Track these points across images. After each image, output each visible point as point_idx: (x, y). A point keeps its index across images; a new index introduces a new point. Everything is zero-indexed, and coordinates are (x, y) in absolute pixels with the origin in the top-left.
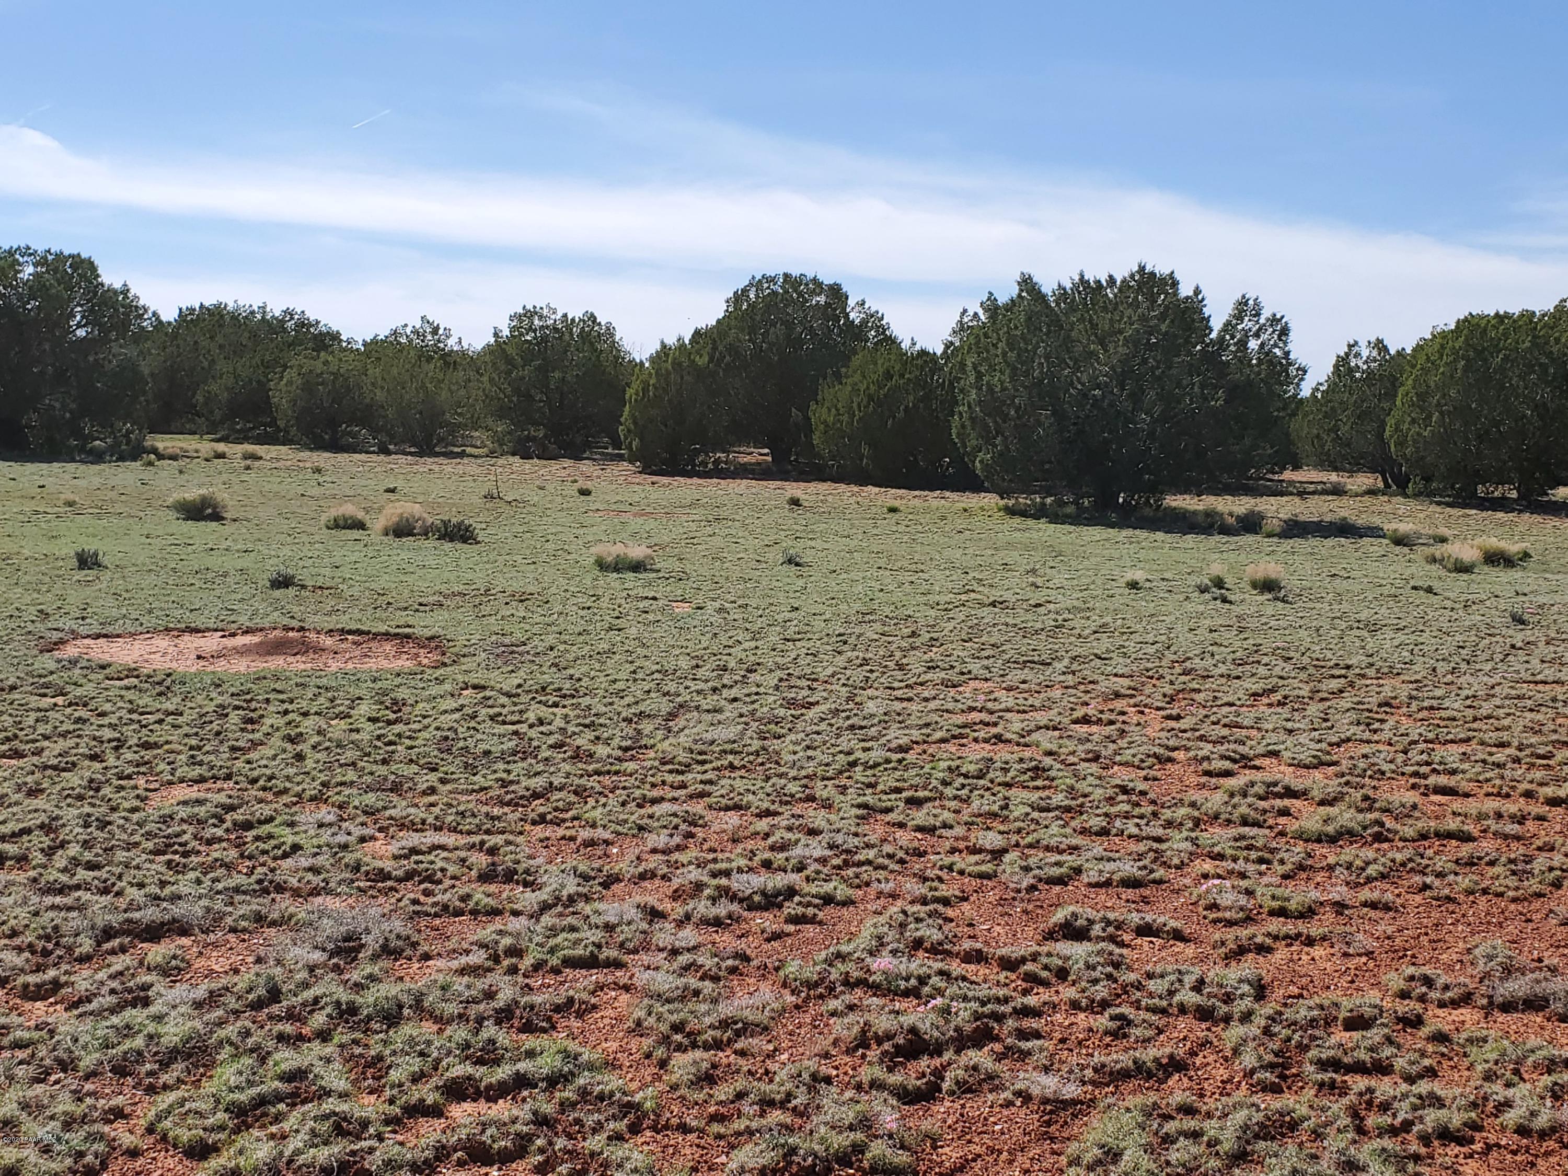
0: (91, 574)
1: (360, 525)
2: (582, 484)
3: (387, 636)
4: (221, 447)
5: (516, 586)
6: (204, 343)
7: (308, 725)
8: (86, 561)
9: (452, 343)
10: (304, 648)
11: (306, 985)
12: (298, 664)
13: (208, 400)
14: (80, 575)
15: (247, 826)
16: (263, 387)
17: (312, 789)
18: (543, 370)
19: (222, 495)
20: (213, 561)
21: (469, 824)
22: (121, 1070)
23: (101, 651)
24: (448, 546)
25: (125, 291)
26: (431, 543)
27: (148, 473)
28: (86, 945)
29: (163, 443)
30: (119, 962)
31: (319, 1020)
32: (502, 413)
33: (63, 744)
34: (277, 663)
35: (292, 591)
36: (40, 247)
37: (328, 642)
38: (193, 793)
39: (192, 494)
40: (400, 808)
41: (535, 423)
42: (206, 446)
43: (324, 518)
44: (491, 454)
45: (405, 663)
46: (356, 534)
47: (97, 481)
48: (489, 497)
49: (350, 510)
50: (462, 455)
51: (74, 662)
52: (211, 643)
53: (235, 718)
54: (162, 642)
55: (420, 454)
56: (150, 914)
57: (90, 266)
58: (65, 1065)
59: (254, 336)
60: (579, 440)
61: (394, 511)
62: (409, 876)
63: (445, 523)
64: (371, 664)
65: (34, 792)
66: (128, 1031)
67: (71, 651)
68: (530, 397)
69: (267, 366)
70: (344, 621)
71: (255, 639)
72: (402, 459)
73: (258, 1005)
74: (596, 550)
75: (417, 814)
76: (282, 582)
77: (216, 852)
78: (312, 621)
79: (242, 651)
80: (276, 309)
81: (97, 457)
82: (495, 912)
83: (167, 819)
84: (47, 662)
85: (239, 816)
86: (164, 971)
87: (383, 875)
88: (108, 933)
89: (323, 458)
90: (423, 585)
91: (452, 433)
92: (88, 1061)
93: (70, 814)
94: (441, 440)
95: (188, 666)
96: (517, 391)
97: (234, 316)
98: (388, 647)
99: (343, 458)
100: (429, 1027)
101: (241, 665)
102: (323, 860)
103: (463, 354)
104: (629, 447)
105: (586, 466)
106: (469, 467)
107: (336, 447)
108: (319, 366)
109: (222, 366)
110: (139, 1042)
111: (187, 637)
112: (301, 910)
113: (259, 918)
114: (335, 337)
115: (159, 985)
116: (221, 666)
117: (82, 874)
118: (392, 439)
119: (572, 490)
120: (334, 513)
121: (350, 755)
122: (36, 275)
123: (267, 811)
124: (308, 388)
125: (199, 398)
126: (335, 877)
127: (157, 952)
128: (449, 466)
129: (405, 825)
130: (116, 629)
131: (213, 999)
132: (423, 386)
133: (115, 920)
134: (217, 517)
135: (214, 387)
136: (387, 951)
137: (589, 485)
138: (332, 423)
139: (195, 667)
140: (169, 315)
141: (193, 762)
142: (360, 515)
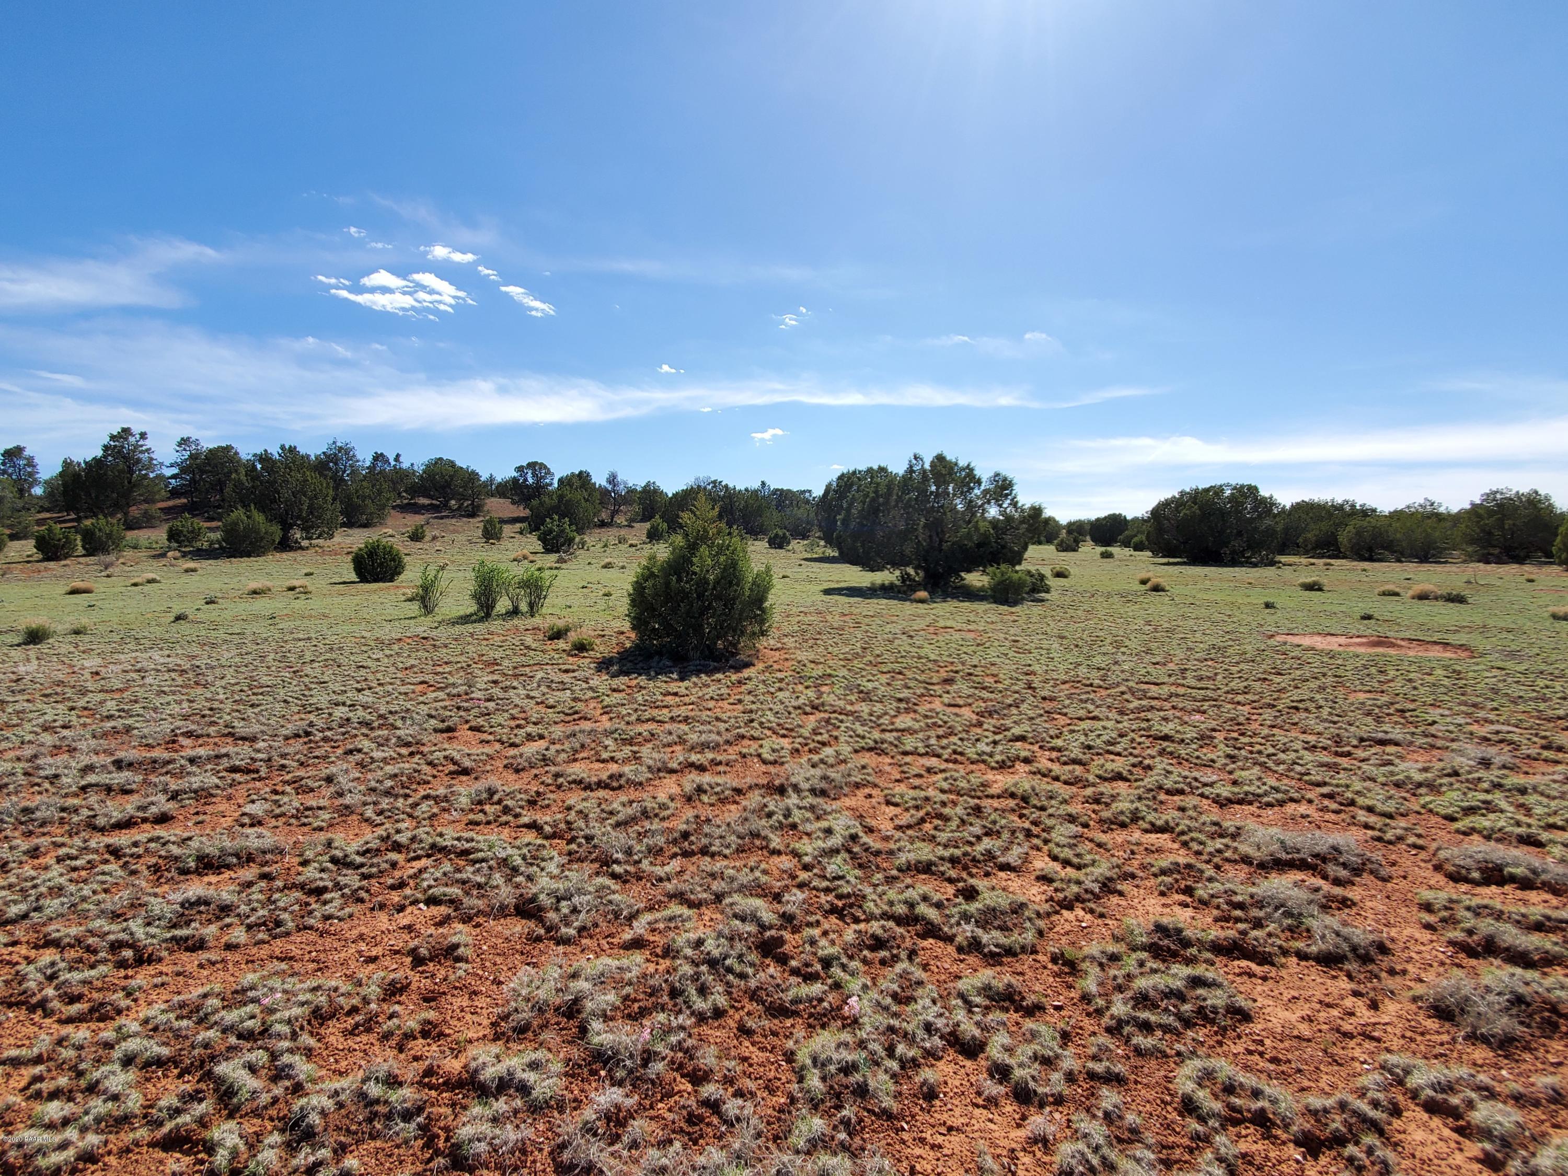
0: (1272, 611)
1: (1397, 594)
2: (1527, 576)
3: (1435, 643)
4: (1312, 560)
5: (1502, 624)
6: (1303, 516)
7: (1412, 676)
8: (1268, 606)
9: (1442, 510)
10: (1393, 645)
11: (1469, 773)
12: (1392, 651)
13: (1305, 540)
14: (1268, 611)
15: (1403, 711)
16: (1334, 536)
17: (1429, 700)
18: (1501, 521)
19: (1324, 581)
20: (1329, 608)
21: (1526, 725)
22: (1398, 785)
23: (1290, 639)
24: (1451, 605)
25: (1271, 498)
26: (1440, 603)
27: (1279, 572)
28: (1355, 742)
29: (1283, 559)
30: (1373, 750)
31: (1485, 785)
32: (1472, 542)
33: (1298, 672)
34: (1380, 650)
35: (1373, 621)
36: (1233, 483)
37: (1403, 643)
38: (1368, 695)
39: (1309, 580)
40: (1481, 714)
41: (1494, 546)
42: (1304, 560)
43: (1376, 591)
44: (1464, 562)
45: (1449, 655)
46: (1397, 598)
47: (1258, 575)
48: (1469, 582)
49: (1391, 587)
50: (1446, 562)
51: (1285, 643)
52: (1342, 640)
53: (1373, 670)
54: (1319, 639)
55: (1421, 562)
56: (1381, 735)
57: (1256, 488)
58: (1374, 780)
59: (1328, 511)
60: (1522, 554)
61: (1417, 589)
62: (1501, 741)
63: (1449, 594)
64: (1431, 654)
65: (1297, 688)
66: (1392, 774)
67: (1278, 638)
68: (1490, 533)
69: (1337, 525)
70: (1407, 635)
71: (1364, 640)
72: (1411, 565)
73: (1449, 775)
74: (1552, 609)
75: (1492, 716)
76: (1368, 617)
77: (1395, 718)
78: (1388, 634)
79: (1360, 644)
80: (1339, 500)
81: (1255, 565)
82: (1557, 762)
83: (1363, 703)
84: (1272, 642)
85: (1397, 706)
86: (1398, 757)
87: (1486, 739)
88: (1362, 740)
89: (1366, 565)
90: (1441, 622)
91: (1441, 553)
92: (1382, 779)
93: (1318, 696)
94: (1433, 555)
95: (1335, 647)
96: (1483, 531)
97: (1319, 505)
98: (1437, 647)
99: (1376, 565)
100: (1545, 800)
101: (1361, 650)
102: (1451, 728)
103: (1449, 515)
104: (1560, 557)
105: (1527, 568)
106: (1454, 568)
107: (1371, 559)
108: (1365, 524)
109: (1312, 526)
110: (1401, 777)
111: (1329, 637)
112: (1454, 745)
113: (1433, 746)
114: (1374, 510)
115: (1397, 761)
116: (1352, 649)
117: (1336, 719)
118: (1402, 554)
119: (1523, 579)
120: (1382, 589)
121: (1443, 690)
122: (1232, 494)
123: (1412, 706)
124: (1359, 533)
125: (1300, 540)
126: (1462, 737)
127: (1390, 749)
128: (1439, 568)
129: (1486, 720)
130: (1295, 631)
131: (1425, 770)
132: (1425, 531)
133: (1365, 736)
134: (1320, 589)
135: (1309, 535)
136: (1504, 767)
137: (1532, 577)
138: (1370, 549)
139: (1341, 649)
140: (1288, 507)
141: (1362, 684)
142: (1397, 590)
